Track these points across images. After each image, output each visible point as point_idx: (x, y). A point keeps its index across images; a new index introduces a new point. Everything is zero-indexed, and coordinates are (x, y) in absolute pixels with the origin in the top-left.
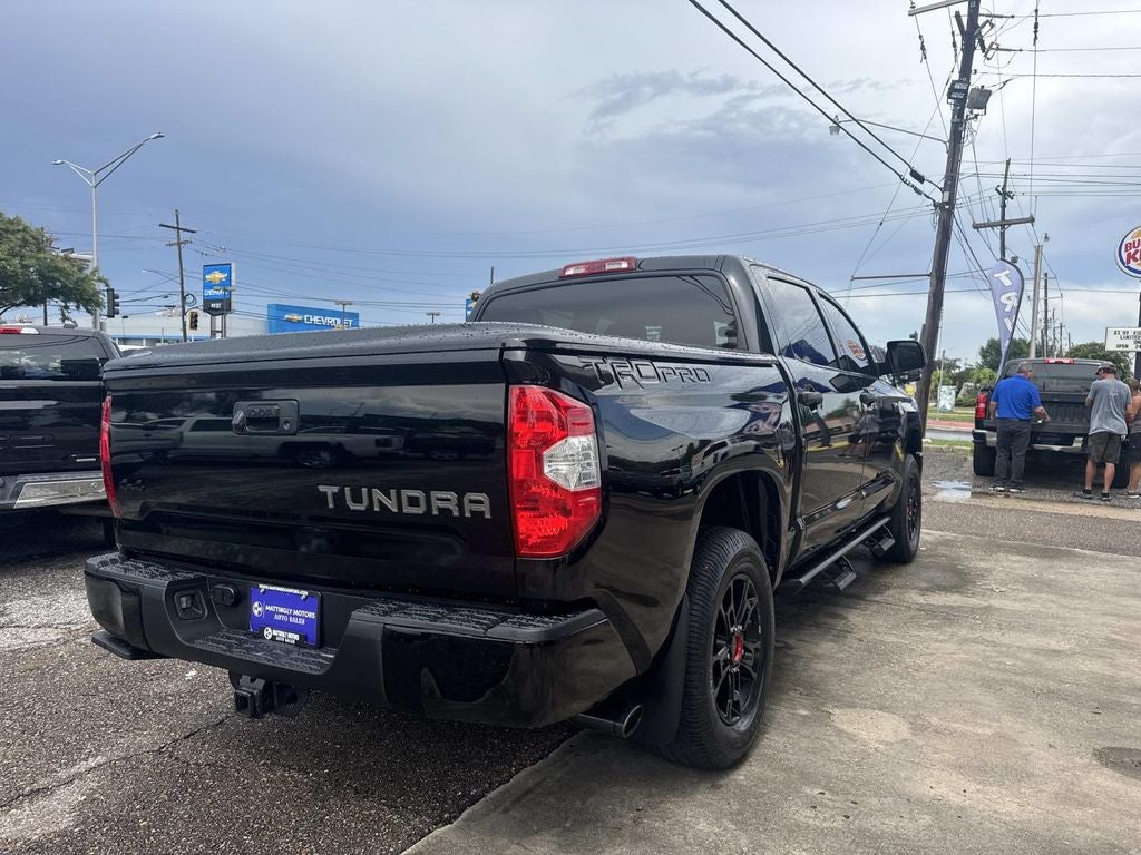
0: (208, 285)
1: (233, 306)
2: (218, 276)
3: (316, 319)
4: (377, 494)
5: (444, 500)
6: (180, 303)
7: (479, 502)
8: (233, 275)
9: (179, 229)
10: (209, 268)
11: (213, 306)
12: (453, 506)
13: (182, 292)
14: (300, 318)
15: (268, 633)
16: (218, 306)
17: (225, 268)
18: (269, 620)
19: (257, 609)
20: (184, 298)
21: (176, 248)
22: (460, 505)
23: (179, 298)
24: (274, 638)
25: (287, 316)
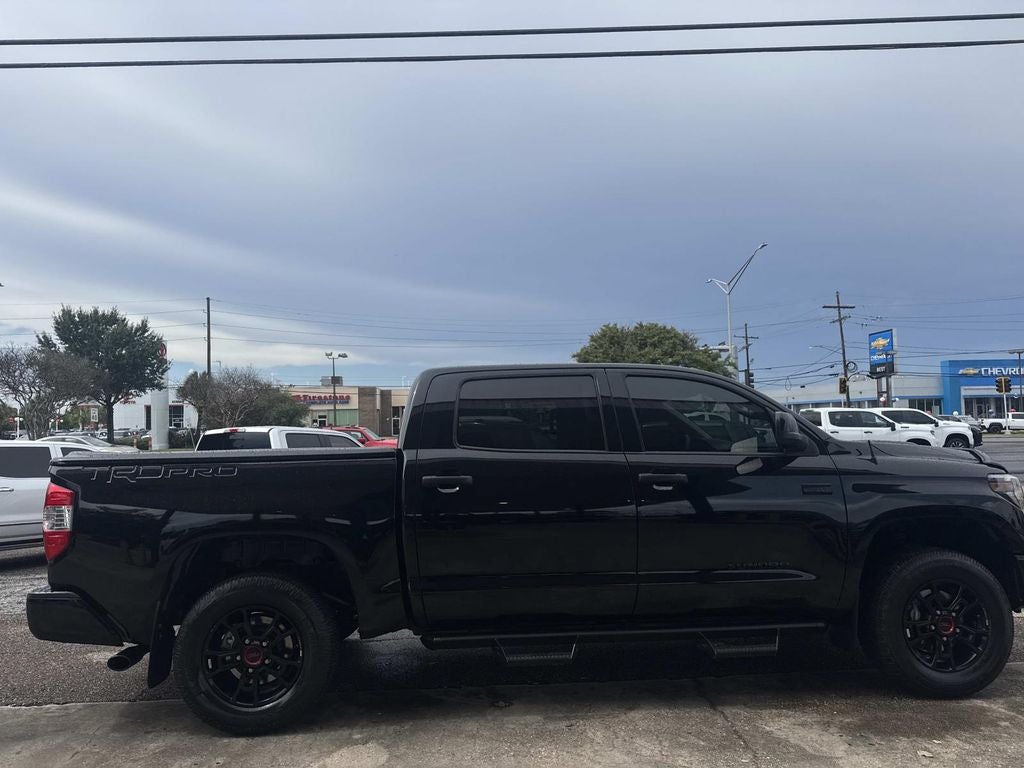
0: (873, 352)
1: (897, 368)
2: (882, 342)
3: (995, 371)
6: (843, 371)
8: (895, 339)
9: (839, 307)
10: (873, 336)
11: (878, 370)
13: (845, 361)
14: (976, 371)
16: (883, 369)
17: (888, 334)
20: (846, 366)
21: (838, 323)
23: (842, 366)
25: (961, 372)
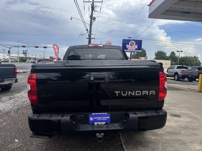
4: (129, 92)
5: (145, 92)
7: (153, 92)
12: (147, 93)
15: (96, 123)
18: (96, 121)
19: (91, 119)
22: (149, 93)
24: (98, 124)
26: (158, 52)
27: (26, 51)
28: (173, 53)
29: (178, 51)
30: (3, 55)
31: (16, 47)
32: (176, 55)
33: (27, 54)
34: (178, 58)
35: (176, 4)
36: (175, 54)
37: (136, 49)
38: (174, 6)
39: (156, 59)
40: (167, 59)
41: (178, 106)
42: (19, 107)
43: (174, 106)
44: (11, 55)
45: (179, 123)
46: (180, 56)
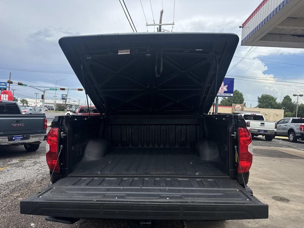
26: (262, 96)
27: (67, 95)
28: (287, 98)
29: (294, 95)
30: (34, 101)
31: (53, 89)
32: (293, 101)
33: (68, 100)
34: (296, 105)
35: (282, 24)
36: (290, 100)
37: (225, 92)
38: (281, 27)
39: (260, 107)
40: (278, 107)
41: (287, 183)
42: (45, 176)
43: (280, 183)
44: (46, 101)
45: (286, 212)
46: (300, 103)
